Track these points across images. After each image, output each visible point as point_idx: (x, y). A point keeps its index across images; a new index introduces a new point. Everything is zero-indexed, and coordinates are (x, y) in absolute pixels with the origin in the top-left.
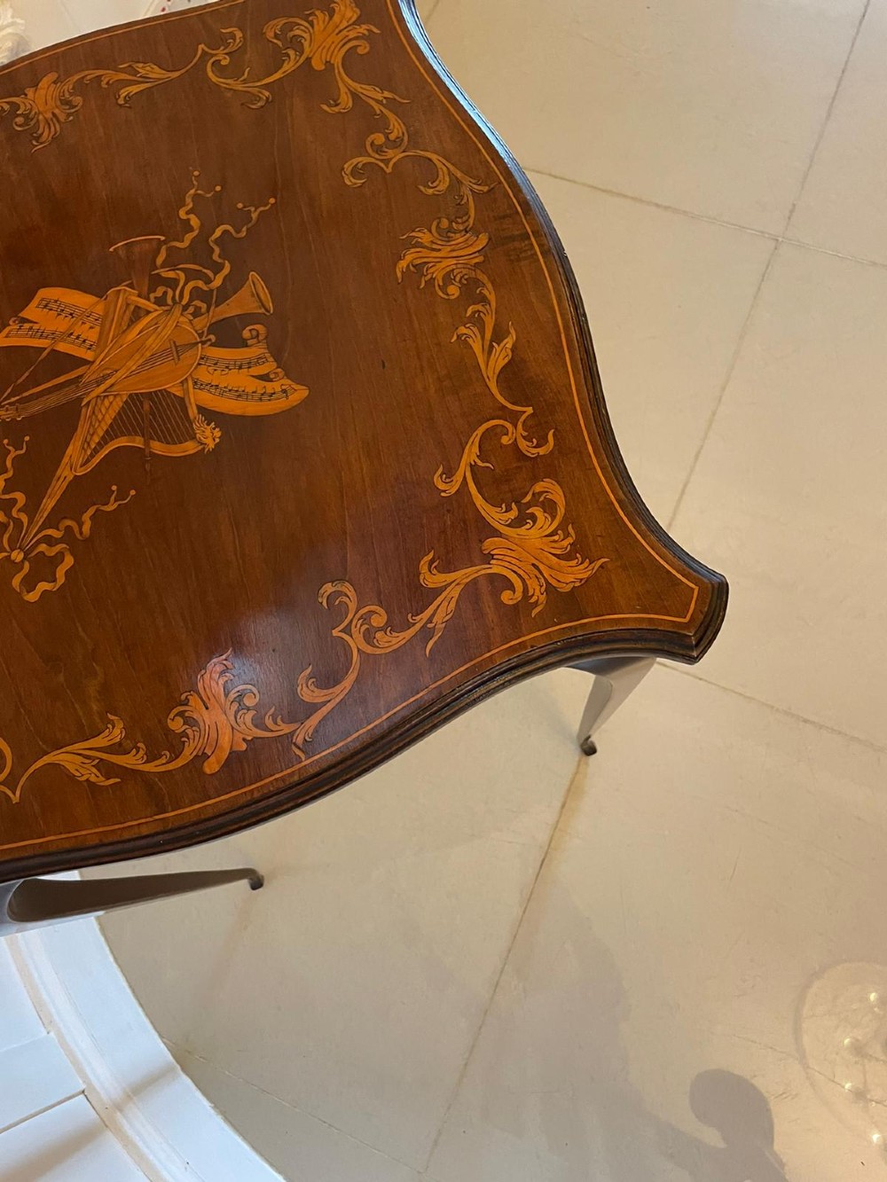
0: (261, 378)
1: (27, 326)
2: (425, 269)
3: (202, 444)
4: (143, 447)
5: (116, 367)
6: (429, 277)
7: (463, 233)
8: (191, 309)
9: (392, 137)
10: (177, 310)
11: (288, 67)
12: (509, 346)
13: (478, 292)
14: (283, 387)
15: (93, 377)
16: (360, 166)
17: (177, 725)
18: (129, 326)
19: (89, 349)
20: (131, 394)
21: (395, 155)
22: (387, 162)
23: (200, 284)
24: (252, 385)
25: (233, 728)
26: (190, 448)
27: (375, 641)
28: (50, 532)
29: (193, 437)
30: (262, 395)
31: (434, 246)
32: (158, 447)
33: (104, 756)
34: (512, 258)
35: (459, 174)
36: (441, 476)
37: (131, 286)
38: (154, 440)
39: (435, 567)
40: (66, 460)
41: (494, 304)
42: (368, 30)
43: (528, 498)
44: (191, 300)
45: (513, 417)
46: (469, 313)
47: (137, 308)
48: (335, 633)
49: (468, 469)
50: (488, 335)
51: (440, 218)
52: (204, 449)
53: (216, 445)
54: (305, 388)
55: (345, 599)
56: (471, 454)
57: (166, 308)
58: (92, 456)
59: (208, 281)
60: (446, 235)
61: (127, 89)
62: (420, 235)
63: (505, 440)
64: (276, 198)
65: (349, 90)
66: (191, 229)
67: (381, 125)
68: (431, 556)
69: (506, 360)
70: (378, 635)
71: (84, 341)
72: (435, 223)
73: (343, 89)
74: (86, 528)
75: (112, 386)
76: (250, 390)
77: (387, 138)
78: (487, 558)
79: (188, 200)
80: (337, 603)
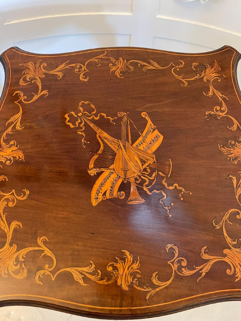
0: (105, 192)
1: (152, 130)
2: (123, 261)
3: (91, 169)
4: (98, 153)
5: (128, 152)
6: (119, 261)
7: (132, 281)
8: (138, 178)
9: (183, 269)
10: (140, 174)
11: (229, 240)
12: (80, 281)
13: (106, 278)
14: (99, 199)
15: (127, 145)
16: (174, 252)
17: (12, 142)
18: (140, 158)
19: (137, 146)
20: (116, 154)
21: (175, 267)
22: (173, 263)
23: (147, 183)
24: (104, 189)
25: (3, 156)
26: (91, 166)
27: (5, 201)
28: (83, 124)
29: (94, 167)
30: (99, 191)
31: (130, 268)
32: (96, 157)
33: (14, 124)
34: (114, 297)
35: (157, 290)
36: (45, 239)
37: (154, 162)
38: (98, 157)
39: (17, 227)
40: (103, 132)
41: (99, 282)
42: (238, 277)
43: (23, 266)
44: (142, 179)
45: (53, 272)
46: (99, 271)
47: (145, 162)
48: (14, 190)
49: (43, 249)
50: (87, 275)
51: (141, 275)
52: (89, 169)
53: (89, 173)
54: (95, 206)
55: (22, 196)
56: (48, 252)
57: (142, 171)
58: (101, 139)
59: (147, 186)
60: (134, 275)
61: (236, 179)
62: (137, 265)
63: (47, 266)
64: (171, 217)
65: (211, 260)
66: (168, 186)
67: (190, 267)
68: (21, 226)
69: (75, 278)
70: (6, 203)
71: (140, 145)
72: (140, 272)
73: (211, 257)
74: (80, 133)
75: (122, 149)
76: (103, 188)
77: (183, 267)
78: (11, 245)
79: (180, 188)
80: (22, 193)
